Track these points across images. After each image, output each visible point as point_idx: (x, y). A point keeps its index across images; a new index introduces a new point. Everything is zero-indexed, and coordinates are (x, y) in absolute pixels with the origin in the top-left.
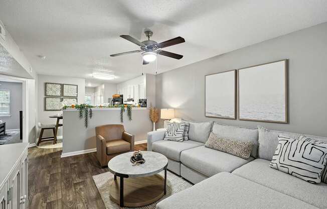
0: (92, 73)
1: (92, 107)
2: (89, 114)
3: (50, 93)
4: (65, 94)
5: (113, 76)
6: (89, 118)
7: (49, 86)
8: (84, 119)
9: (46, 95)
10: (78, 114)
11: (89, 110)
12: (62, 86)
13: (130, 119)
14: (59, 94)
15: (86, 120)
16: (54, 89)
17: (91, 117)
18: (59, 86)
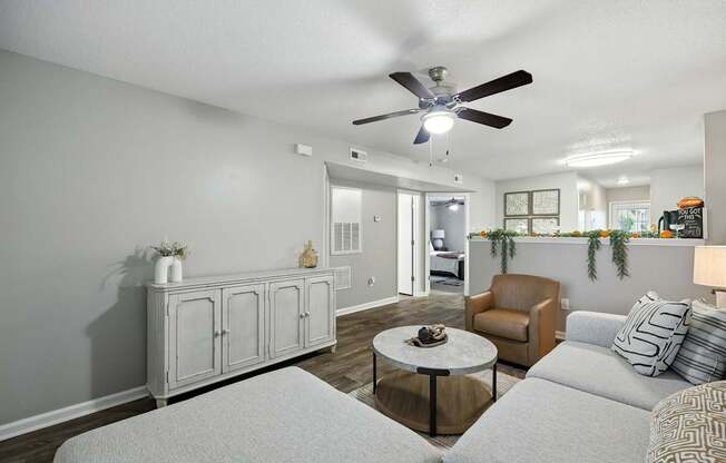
0: (565, 156)
1: (514, 235)
2: (509, 247)
3: (511, 211)
4: (536, 211)
5: (629, 150)
6: (509, 257)
7: (510, 197)
8: (499, 259)
9: (506, 215)
10: (489, 247)
11: (508, 241)
12: (530, 194)
13: (623, 272)
14: (525, 211)
15: (504, 260)
16: (518, 203)
17: (512, 256)
18: (525, 196)
